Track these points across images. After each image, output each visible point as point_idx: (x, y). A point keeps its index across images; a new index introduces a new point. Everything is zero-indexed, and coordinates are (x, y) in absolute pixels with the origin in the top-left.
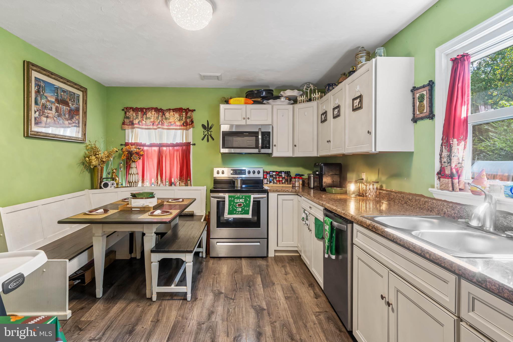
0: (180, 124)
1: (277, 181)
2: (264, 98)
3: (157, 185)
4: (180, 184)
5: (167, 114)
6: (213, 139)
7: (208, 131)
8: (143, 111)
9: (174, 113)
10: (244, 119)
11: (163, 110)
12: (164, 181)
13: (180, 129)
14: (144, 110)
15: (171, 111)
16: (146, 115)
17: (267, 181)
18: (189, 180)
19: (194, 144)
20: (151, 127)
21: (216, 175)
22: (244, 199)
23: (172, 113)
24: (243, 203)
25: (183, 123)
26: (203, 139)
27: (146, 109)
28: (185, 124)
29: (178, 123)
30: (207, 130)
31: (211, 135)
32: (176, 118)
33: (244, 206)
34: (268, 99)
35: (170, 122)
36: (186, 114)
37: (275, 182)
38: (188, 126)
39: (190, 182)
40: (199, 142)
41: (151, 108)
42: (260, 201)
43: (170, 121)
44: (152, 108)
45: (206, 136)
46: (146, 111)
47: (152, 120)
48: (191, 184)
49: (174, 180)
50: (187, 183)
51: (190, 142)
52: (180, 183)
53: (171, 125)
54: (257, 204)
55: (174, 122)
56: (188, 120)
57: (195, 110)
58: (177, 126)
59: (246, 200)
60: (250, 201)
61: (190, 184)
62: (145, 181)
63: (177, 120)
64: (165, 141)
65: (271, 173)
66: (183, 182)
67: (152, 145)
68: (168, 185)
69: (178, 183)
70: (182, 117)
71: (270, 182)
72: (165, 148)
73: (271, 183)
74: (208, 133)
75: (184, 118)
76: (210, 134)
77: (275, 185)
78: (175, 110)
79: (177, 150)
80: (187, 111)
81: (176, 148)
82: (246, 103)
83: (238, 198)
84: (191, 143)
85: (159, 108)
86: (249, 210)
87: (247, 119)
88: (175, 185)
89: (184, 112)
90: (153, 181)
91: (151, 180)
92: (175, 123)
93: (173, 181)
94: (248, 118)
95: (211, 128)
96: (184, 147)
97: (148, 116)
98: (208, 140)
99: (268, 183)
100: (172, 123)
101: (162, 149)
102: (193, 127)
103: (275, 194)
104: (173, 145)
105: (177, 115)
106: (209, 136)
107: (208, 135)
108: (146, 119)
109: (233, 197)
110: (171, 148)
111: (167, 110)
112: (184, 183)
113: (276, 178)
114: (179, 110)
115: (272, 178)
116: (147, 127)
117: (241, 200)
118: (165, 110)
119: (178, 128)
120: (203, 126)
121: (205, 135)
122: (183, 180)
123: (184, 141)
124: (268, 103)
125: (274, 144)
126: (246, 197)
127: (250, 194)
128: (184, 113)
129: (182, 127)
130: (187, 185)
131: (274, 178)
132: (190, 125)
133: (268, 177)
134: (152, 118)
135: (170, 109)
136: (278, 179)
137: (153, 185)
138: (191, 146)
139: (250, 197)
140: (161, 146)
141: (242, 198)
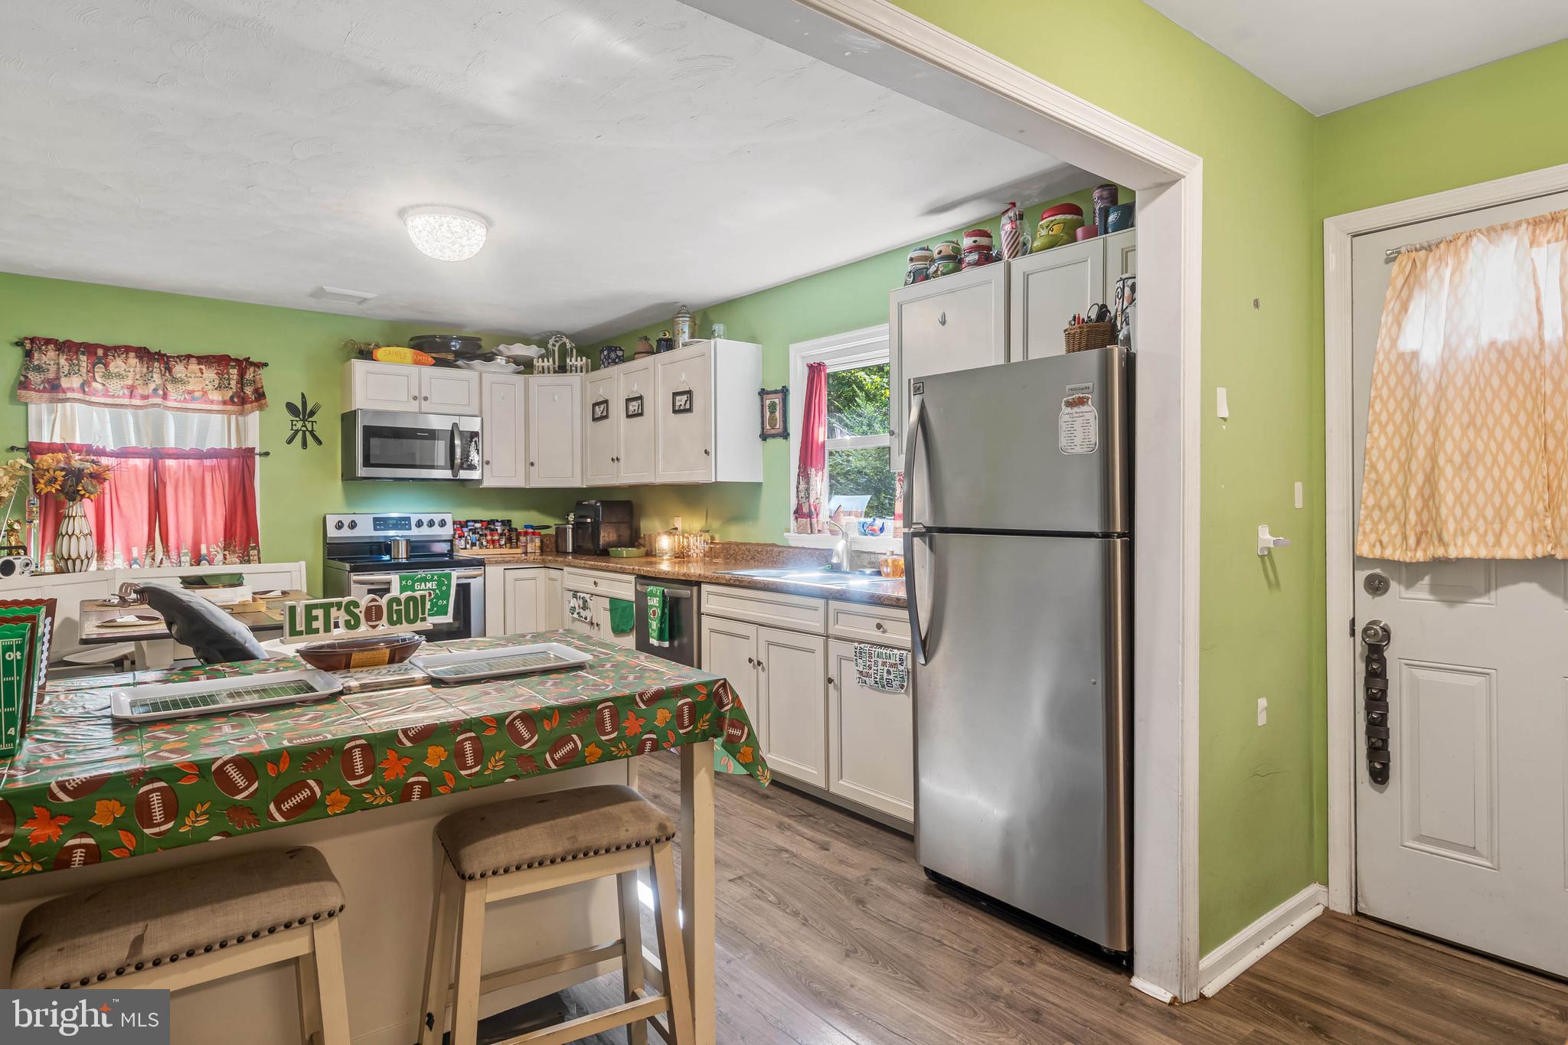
0: (220, 398)
1: (488, 542)
2: (459, 355)
3: (151, 566)
4: (225, 559)
5: (179, 370)
6: (319, 442)
7: (304, 420)
8: (97, 353)
9: (203, 367)
10: (415, 398)
11: (165, 355)
12: (173, 553)
13: (219, 412)
14: (100, 352)
15: (193, 360)
16: (106, 366)
17: (467, 542)
18: (254, 548)
19: (267, 454)
20: (126, 401)
21: (332, 532)
22: (435, 580)
23: (194, 366)
24: (434, 590)
25: (232, 398)
26: (290, 441)
27: (106, 349)
28: (236, 400)
29: (216, 396)
30: (301, 417)
31: (312, 433)
32: (207, 382)
33: (436, 597)
34: (472, 359)
35: (190, 392)
36: (242, 375)
37: (485, 543)
38: (247, 407)
39: (256, 552)
40: (279, 447)
41: (125, 347)
42: (468, 585)
43: (190, 387)
44: (128, 349)
45: (300, 433)
46: (106, 355)
47: (129, 382)
48: (259, 559)
49: (208, 549)
50: (248, 556)
51: (254, 449)
52: (228, 556)
53: (193, 399)
54: (464, 590)
55: (201, 393)
56: (249, 390)
57: (266, 365)
58: (212, 402)
59: (440, 584)
60: (449, 586)
61: (256, 558)
62: (108, 556)
63: (210, 387)
64: (171, 442)
65: (469, 524)
66: (234, 552)
67: (124, 453)
68: (188, 564)
69: (220, 557)
70: (229, 379)
71: (473, 545)
72: (171, 463)
73: (474, 548)
74: (305, 426)
75: (233, 383)
76: (310, 429)
77: (484, 551)
78: (205, 360)
79: (213, 469)
80: (244, 365)
81: (208, 462)
82: (417, 362)
83: (424, 580)
84: (257, 451)
85: (154, 349)
86: (447, 606)
87: (423, 401)
88: (210, 563)
89: (233, 367)
90: (135, 553)
91: (129, 551)
92: (205, 393)
93: (204, 550)
94: (426, 399)
95: (312, 413)
96: (234, 462)
97: (112, 368)
98: (304, 445)
99: (468, 546)
100: (196, 394)
101: (164, 466)
102: (261, 408)
103: (500, 568)
104: (199, 455)
105: (210, 374)
106: (307, 432)
107: (304, 432)
108: (108, 375)
109: (411, 578)
110: (191, 462)
111: (178, 357)
112: (238, 557)
113: (486, 535)
114: (220, 361)
115: (477, 536)
116: (109, 401)
117: (429, 585)
118: (173, 357)
119: (215, 407)
120: (291, 407)
121: (297, 431)
122: (235, 547)
123: (234, 446)
124: (469, 367)
125: (485, 460)
126: (440, 576)
127: (447, 571)
128: (235, 371)
129: (229, 408)
130: (249, 562)
131: (481, 535)
132: (252, 402)
133: (466, 534)
134: (131, 375)
135: (189, 357)
136: (489, 537)
137: (135, 566)
138: (257, 458)
139: (449, 577)
140: (157, 456)
141: (432, 580)
